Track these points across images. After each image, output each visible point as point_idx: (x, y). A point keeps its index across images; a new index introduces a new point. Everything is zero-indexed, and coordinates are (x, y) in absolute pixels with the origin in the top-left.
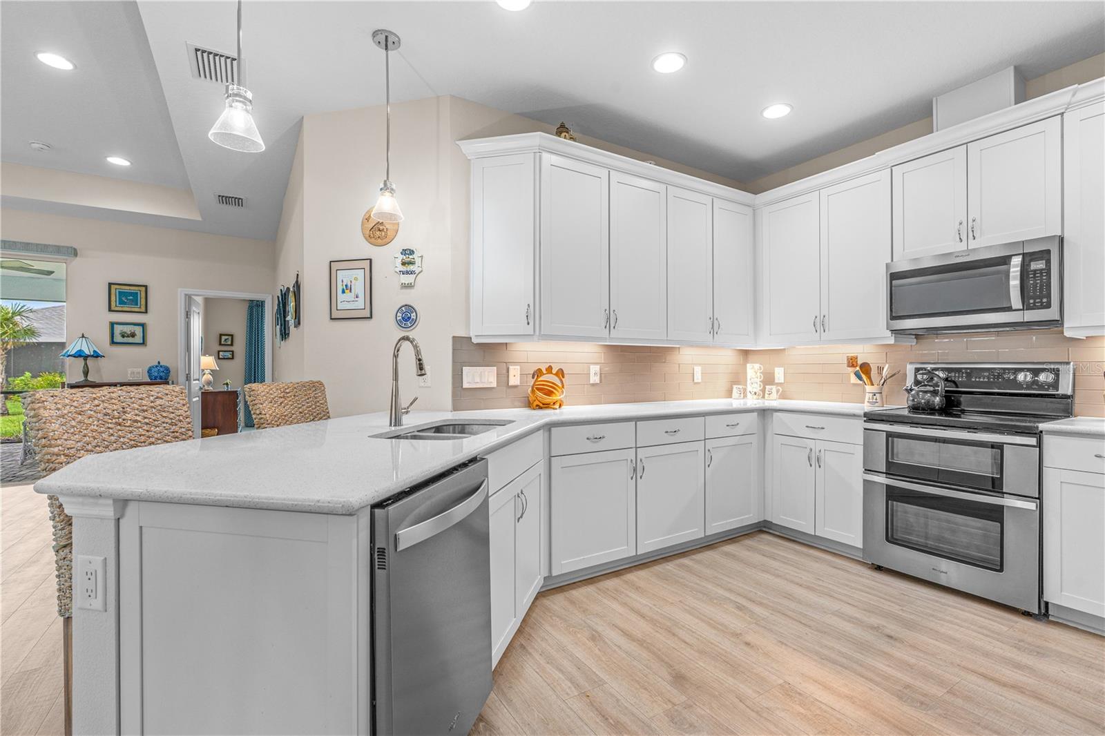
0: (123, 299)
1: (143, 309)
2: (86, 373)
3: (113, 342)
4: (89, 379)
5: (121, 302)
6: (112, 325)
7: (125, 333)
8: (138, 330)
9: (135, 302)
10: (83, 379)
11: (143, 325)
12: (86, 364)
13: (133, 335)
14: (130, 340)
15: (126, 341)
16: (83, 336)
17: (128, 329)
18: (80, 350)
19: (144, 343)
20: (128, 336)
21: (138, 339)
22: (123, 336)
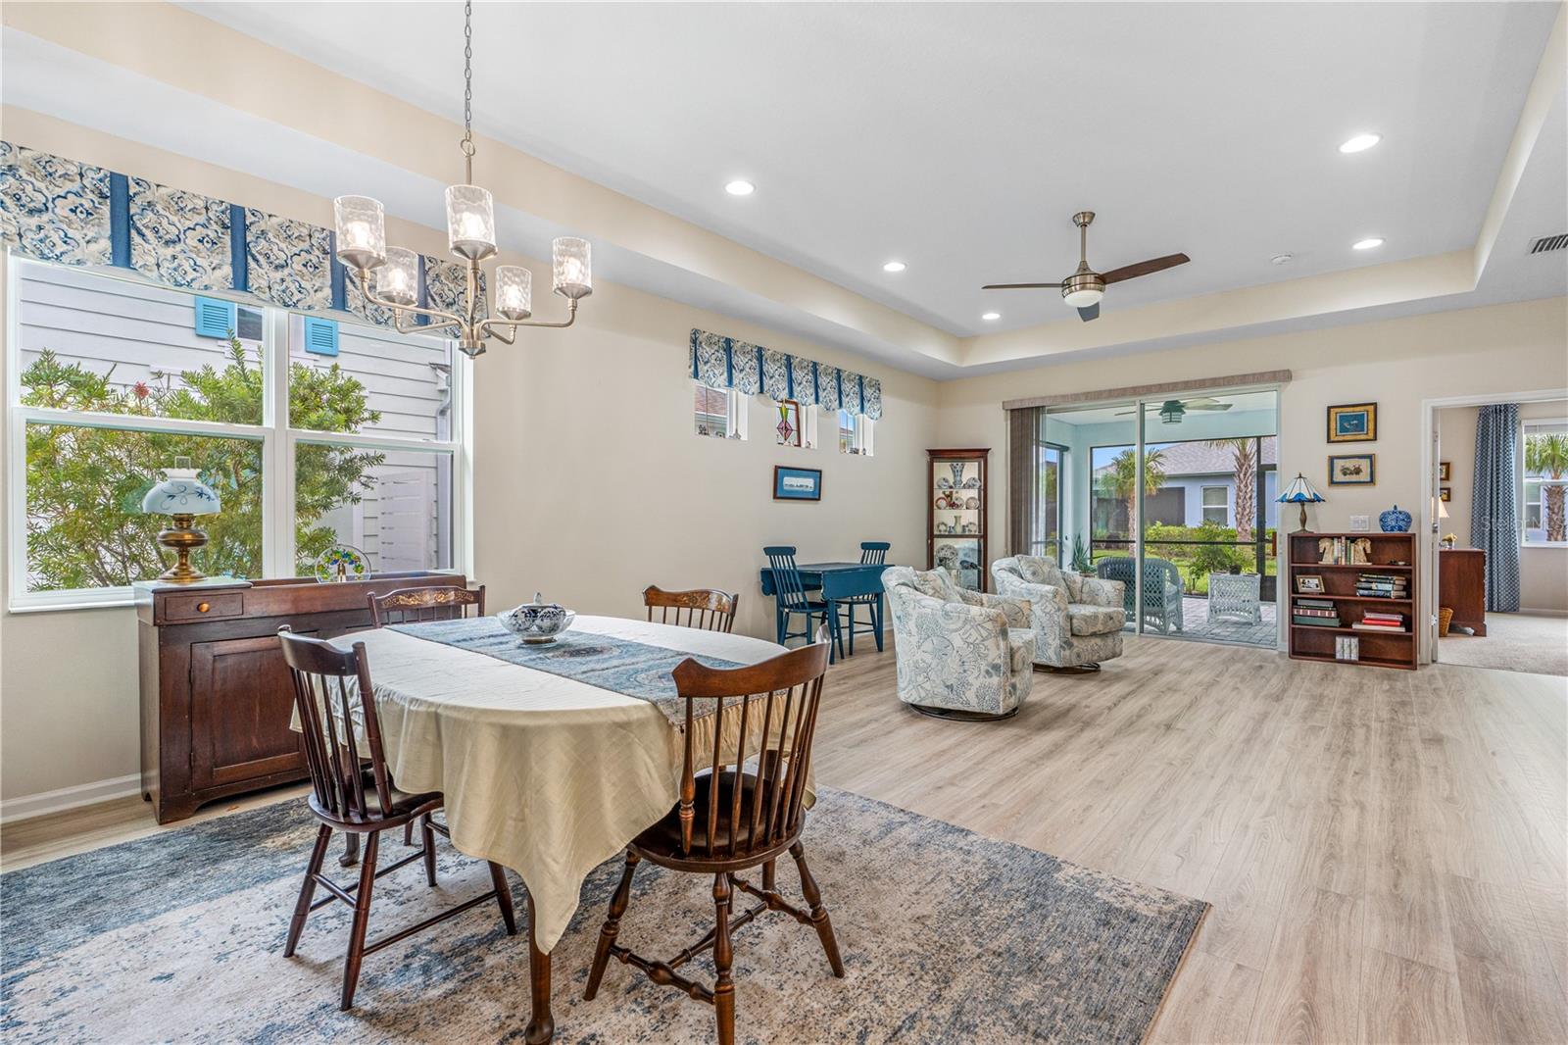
0: (1346, 424)
1: (1371, 435)
2: (1303, 521)
3: (1332, 482)
4: (1306, 528)
5: (1343, 430)
6: (1332, 459)
7: (1348, 469)
8: (1365, 464)
9: (1359, 427)
10: (1300, 528)
11: (1370, 457)
12: (1303, 510)
13: (1358, 471)
14: (1354, 478)
15: (1348, 480)
16: (1300, 477)
17: (1350, 464)
18: (1300, 494)
19: (1372, 481)
20: (1351, 473)
21: (1365, 476)
22: (1345, 474)
